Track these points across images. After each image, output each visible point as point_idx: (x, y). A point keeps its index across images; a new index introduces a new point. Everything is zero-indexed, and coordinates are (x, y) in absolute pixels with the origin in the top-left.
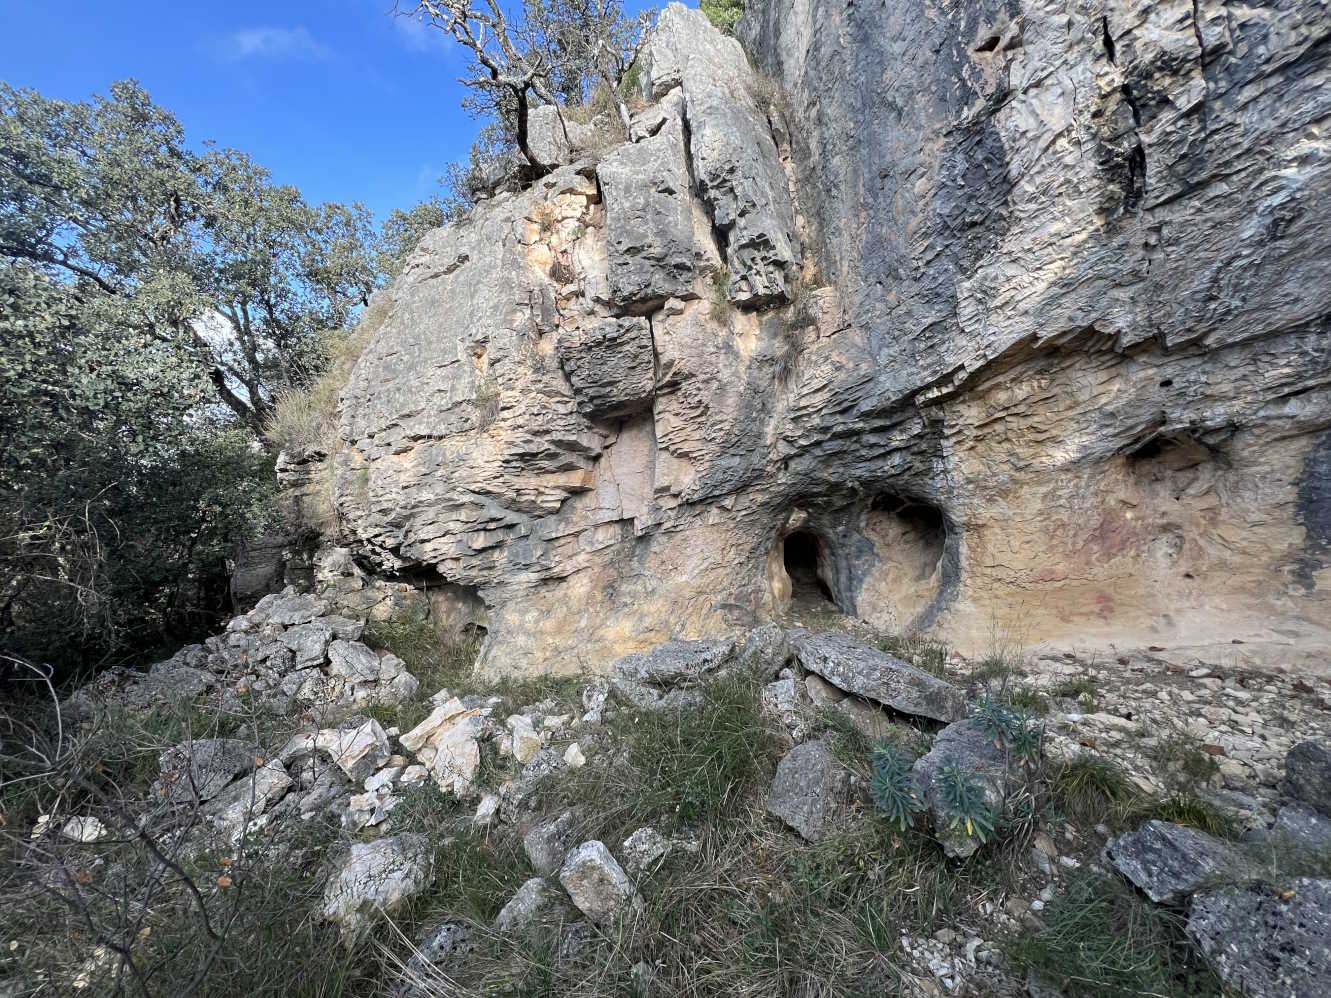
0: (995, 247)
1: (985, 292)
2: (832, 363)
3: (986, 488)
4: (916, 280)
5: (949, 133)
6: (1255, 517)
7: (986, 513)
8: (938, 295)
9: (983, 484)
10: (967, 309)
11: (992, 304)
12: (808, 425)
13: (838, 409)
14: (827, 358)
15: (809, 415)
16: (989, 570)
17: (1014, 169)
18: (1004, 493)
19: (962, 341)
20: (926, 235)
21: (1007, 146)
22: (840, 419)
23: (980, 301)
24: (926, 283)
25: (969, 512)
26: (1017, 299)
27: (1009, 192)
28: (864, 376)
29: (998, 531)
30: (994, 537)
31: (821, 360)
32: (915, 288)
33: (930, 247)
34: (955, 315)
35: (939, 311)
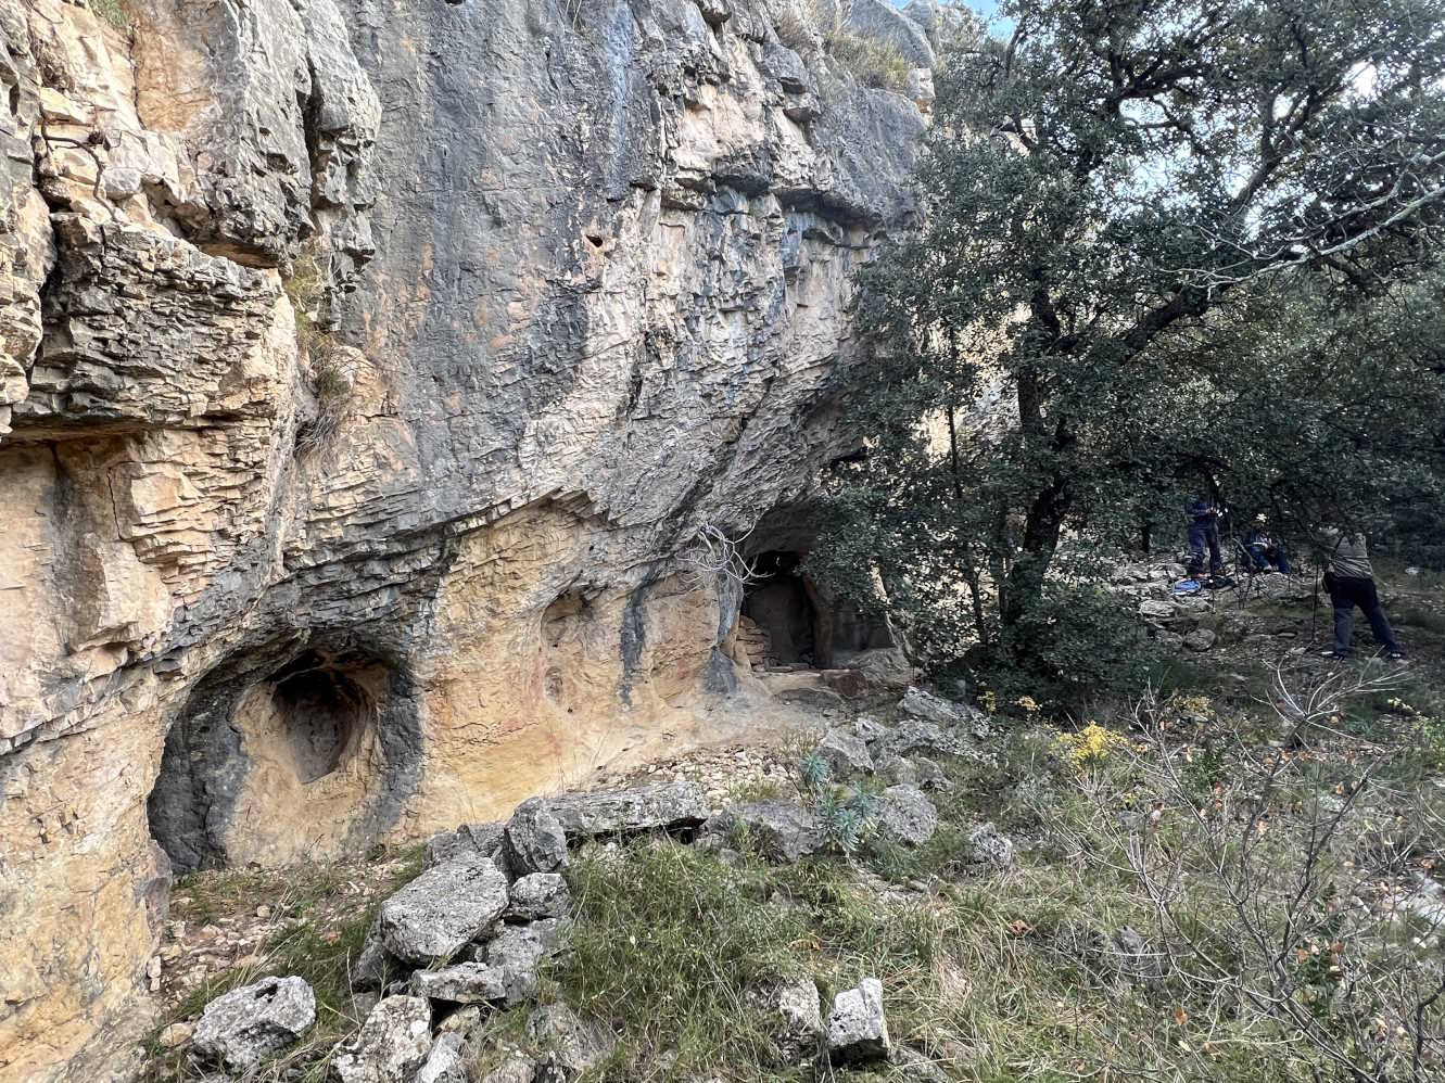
0: (560, 401)
1: (546, 436)
2: (375, 456)
3: (464, 636)
4: (489, 396)
5: (551, 282)
6: (604, 657)
7: (457, 665)
8: (506, 422)
9: (463, 631)
10: (529, 447)
11: (549, 450)
12: (324, 536)
13: (369, 520)
14: (369, 447)
15: (327, 521)
16: (460, 731)
17: (591, 346)
18: (478, 641)
19: (516, 475)
20: (511, 359)
21: (590, 325)
22: (367, 534)
23: (539, 444)
24: (499, 404)
25: (439, 666)
26: (565, 452)
27: (580, 361)
28: (412, 485)
29: (469, 684)
30: (463, 695)
31: (363, 448)
32: (486, 406)
33: (511, 372)
34: (516, 448)
35: (504, 438)
